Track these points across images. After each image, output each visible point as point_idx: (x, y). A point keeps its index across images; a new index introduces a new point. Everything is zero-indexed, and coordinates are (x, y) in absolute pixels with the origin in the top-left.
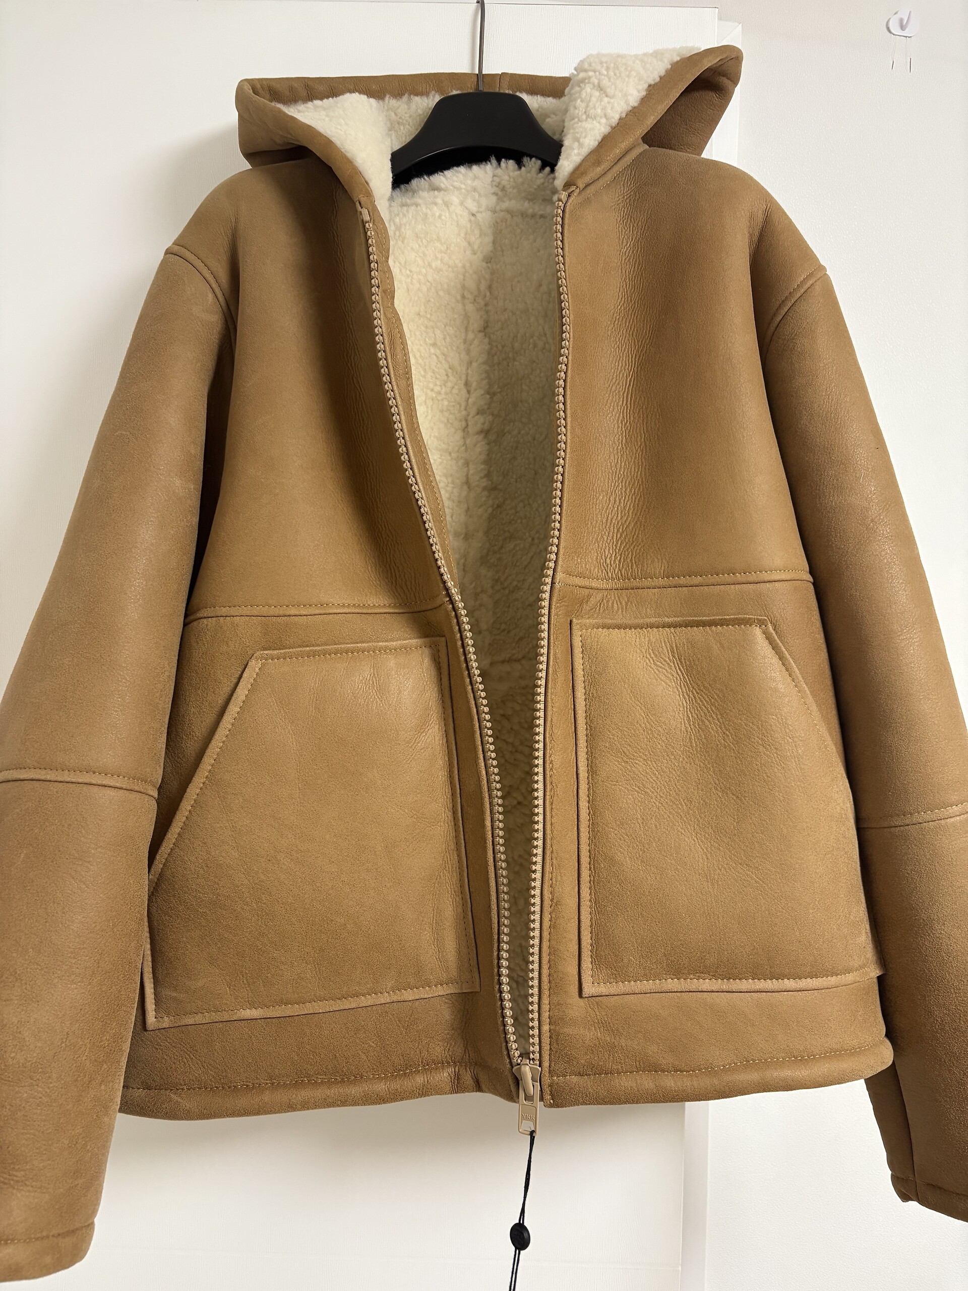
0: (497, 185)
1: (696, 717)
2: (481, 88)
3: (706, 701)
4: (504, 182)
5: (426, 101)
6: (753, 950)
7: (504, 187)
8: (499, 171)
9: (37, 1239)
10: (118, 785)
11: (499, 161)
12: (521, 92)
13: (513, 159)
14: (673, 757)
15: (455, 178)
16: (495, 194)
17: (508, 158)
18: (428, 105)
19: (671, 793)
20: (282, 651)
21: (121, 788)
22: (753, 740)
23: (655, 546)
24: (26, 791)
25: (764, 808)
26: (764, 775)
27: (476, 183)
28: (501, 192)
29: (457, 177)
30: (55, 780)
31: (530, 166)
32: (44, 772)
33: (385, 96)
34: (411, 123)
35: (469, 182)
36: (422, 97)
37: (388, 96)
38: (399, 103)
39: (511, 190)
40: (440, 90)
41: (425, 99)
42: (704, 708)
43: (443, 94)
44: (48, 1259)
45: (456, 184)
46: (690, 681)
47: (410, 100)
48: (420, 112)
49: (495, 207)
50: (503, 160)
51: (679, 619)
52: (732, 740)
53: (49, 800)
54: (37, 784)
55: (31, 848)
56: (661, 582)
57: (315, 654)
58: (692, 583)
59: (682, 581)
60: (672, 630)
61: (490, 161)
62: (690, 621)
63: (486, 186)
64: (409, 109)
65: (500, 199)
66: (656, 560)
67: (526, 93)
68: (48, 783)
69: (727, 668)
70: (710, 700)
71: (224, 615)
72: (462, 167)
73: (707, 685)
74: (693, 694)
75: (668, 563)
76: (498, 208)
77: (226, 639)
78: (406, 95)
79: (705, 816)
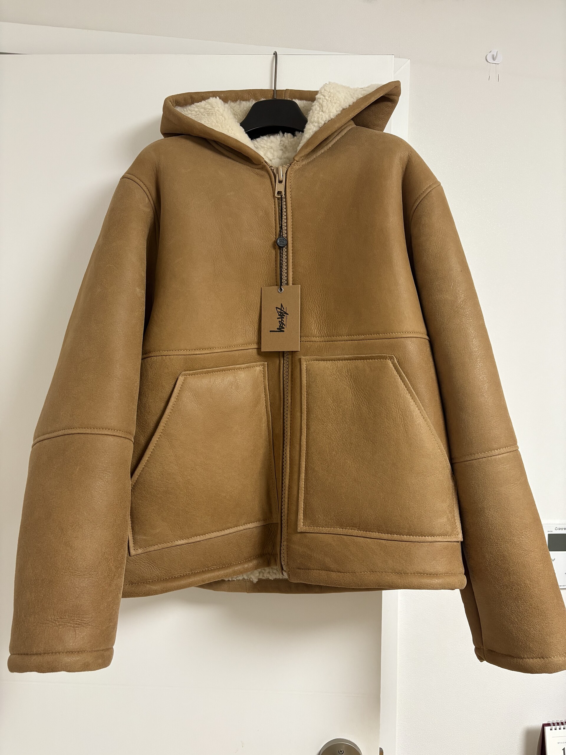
0: (282, 145)
1: (357, 403)
2: (275, 97)
3: (361, 395)
4: (285, 144)
5: (248, 104)
6: (376, 517)
7: (286, 146)
8: (284, 139)
9: (94, 651)
10: (120, 435)
11: (283, 133)
12: (295, 99)
13: (290, 133)
14: (345, 422)
15: (262, 142)
16: (282, 150)
17: (288, 132)
18: (249, 105)
19: (343, 439)
20: (194, 371)
21: (121, 437)
22: (382, 415)
23: (343, 320)
24: (76, 439)
25: (385, 449)
26: (386, 433)
27: (272, 145)
28: (284, 148)
29: (263, 141)
30: (90, 433)
31: (299, 136)
32: (84, 430)
33: (228, 101)
34: (241, 115)
35: (269, 144)
36: (246, 102)
37: (230, 101)
38: (235, 104)
39: (289, 148)
40: (255, 99)
41: (248, 103)
42: (361, 399)
43: (256, 100)
44: (100, 661)
45: (262, 145)
46: (355, 386)
47: (240, 103)
48: (245, 109)
49: (281, 157)
50: (285, 133)
51: (351, 356)
52: (372, 415)
53: (88, 443)
54: (81, 435)
55: (81, 465)
56: (346, 338)
57: (208, 372)
58: (359, 339)
59: (355, 337)
60: (349, 361)
61: (279, 134)
62: (356, 357)
63: (277, 146)
64: (240, 107)
65: (284, 152)
66: (343, 327)
67: (298, 99)
68: (87, 435)
69: (372, 380)
70: (364, 395)
71: (165, 355)
72: (265, 137)
73: (362, 388)
74: (356, 392)
75: (349, 329)
76: (283, 157)
77: (167, 366)
78: (239, 101)
79: (358, 451)
